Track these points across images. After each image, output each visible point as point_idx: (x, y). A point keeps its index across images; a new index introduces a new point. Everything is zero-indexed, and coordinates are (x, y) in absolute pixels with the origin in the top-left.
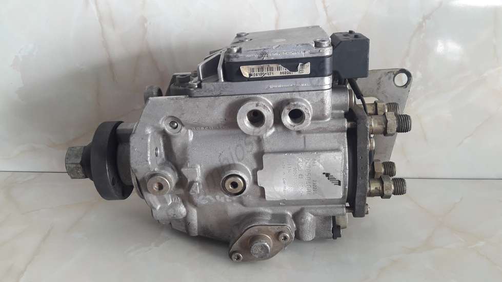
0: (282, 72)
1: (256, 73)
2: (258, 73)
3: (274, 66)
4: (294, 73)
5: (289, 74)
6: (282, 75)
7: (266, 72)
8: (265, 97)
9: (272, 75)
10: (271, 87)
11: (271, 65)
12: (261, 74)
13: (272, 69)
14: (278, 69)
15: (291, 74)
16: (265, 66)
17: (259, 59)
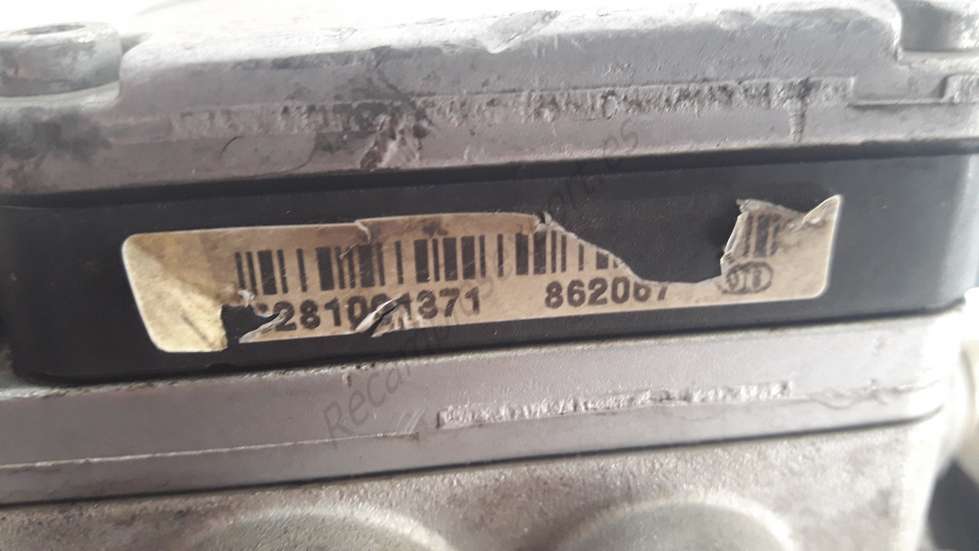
0: (565, 281)
1: (296, 298)
2: (321, 297)
3: (491, 228)
4: (681, 296)
5: (632, 306)
6: (566, 310)
7: (413, 288)
8: (389, 505)
9: (462, 316)
10: (455, 416)
11: (458, 224)
12: (358, 308)
13: (464, 259)
14: (531, 255)
15: (653, 304)
16: (400, 228)
17: (322, 165)
